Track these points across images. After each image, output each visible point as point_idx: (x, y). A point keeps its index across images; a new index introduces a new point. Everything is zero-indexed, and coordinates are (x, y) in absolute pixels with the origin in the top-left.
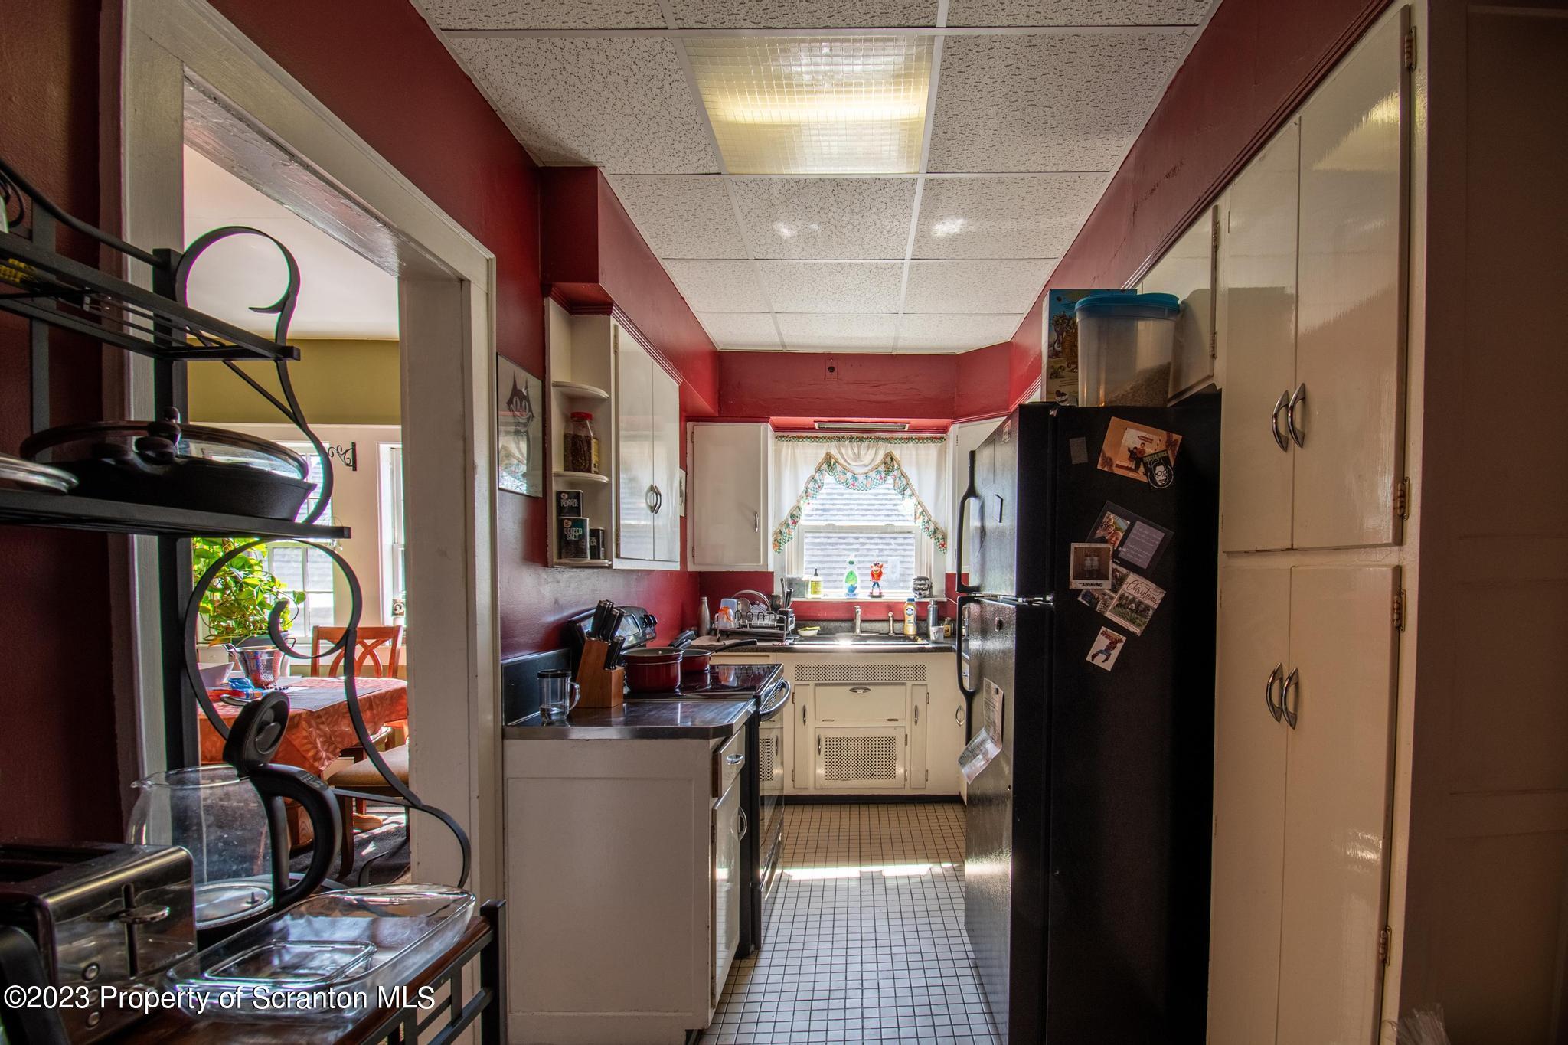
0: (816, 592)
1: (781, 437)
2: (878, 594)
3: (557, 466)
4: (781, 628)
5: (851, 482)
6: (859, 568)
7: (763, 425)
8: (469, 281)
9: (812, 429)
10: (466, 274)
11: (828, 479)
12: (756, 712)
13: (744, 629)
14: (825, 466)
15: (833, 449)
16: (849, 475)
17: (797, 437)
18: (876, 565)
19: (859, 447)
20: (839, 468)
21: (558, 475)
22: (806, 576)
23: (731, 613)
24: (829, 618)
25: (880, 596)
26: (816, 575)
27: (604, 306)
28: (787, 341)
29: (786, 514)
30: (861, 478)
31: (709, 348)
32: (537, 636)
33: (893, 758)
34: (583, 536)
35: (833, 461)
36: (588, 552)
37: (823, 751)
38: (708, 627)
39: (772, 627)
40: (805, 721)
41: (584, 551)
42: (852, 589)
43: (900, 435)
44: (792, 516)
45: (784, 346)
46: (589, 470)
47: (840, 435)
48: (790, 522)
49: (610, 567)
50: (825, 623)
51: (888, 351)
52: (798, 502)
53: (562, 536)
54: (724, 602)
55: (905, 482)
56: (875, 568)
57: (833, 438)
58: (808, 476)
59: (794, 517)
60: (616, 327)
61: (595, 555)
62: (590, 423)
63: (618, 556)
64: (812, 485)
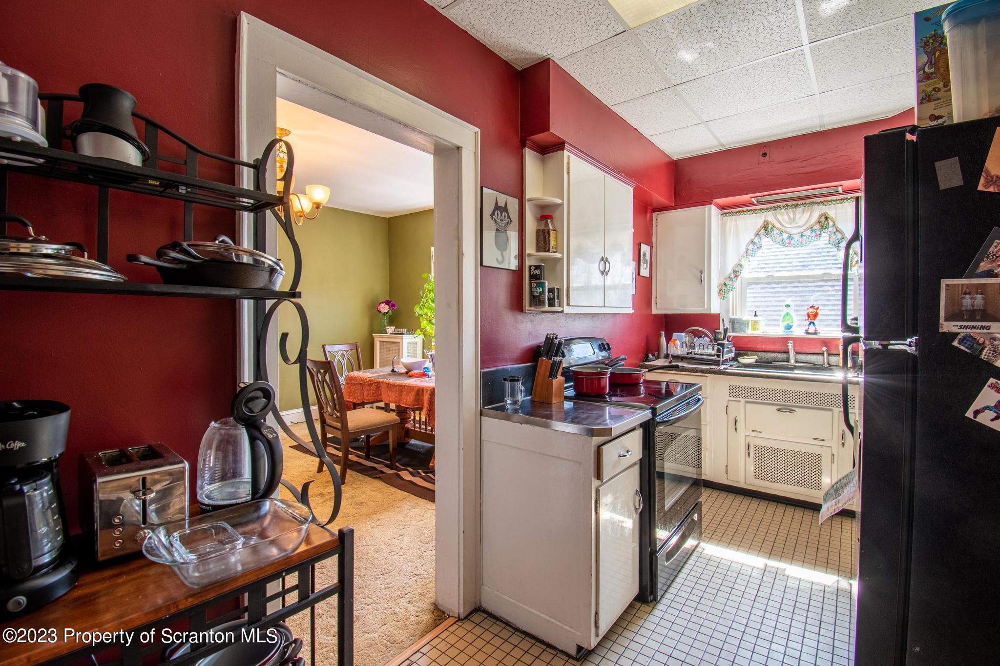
0: (754, 329)
1: (726, 213)
2: (813, 332)
3: (530, 249)
4: (719, 356)
5: (787, 241)
6: (796, 311)
7: (707, 207)
8: (462, 147)
9: (752, 204)
10: (459, 144)
11: (766, 241)
12: (653, 419)
13: (690, 356)
14: (763, 231)
15: (770, 217)
16: (785, 236)
17: (739, 211)
18: (811, 307)
19: (794, 213)
20: (776, 231)
21: (529, 255)
22: (747, 317)
23: (679, 344)
24: (768, 350)
25: (815, 333)
26: (756, 315)
27: (559, 145)
28: (723, 141)
29: (729, 271)
30: (796, 237)
31: (667, 160)
32: (516, 354)
33: (820, 473)
34: (543, 293)
35: (770, 226)
36: (547, 301)
37: (752, 454)
38: (665, 352)
39: (713, 355)
40: (736, 429)
41: (544, 302)
42: (789, 327)
43: (834, 198)
44: (735, 272)
45: (723, 145)
46: (548, 251)
47: (776, 205)
48: (733, 276)
49: (562, 312)
50: (763, 354)
51: (817, 129)
52: (740, 260)
53: (531, 293)
54: (675, 335)
55: (839, 236)
56: (811, 310)
57: (771, 208)
58: (748, 240)
59: (736, 273)
60: (569, 157)
61: (551, 303)
62: (552, 221)
63: (568, 305)
64: (751, 246)
